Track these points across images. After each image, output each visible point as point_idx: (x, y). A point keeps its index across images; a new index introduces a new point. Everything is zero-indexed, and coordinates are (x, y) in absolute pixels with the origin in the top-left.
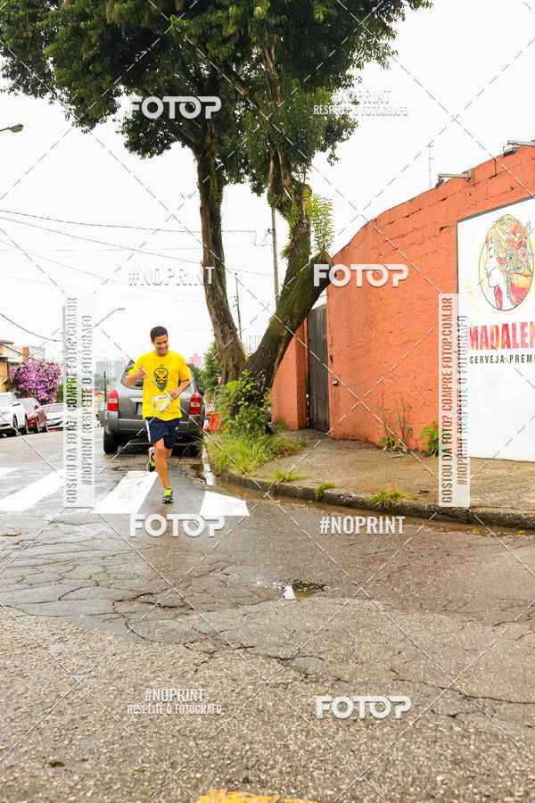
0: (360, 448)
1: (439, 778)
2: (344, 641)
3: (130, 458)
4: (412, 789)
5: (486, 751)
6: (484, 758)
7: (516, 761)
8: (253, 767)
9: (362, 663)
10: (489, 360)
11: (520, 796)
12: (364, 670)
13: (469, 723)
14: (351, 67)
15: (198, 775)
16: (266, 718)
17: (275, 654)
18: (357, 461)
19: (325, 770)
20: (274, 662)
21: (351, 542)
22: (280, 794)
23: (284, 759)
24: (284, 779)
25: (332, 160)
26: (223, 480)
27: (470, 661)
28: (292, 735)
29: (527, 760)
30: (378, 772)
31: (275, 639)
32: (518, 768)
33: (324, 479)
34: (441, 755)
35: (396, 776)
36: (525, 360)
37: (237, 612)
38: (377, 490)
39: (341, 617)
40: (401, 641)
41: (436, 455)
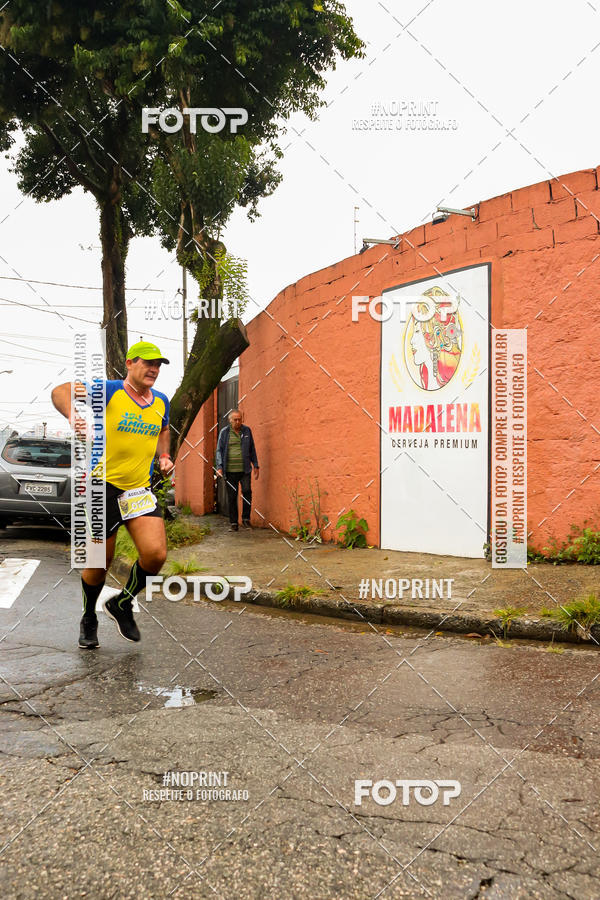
0: (269, 538)
3: (8, 543)
5: (371, 873)
6: (367, 883)
7: (401, 886)
9: (245, 779)
10: (412, 444)
13: (355, 845)
14: (276, 116)
16: (131, 843)
17: (151, 769)
18: (265, 552)
20: (148, 778)
21: (250, 644)
23: (147, 888)
25: (253, 216)
28: (159, 861)
29: (413, 884)
31: (152, 753)
32: (402, 893)
33: (226, 571)
34: (321, 880)
36: (451, 445)
37: (113, 722)
38: (284, 585)
39: (229, 727)
40: (292, 754)
41: (353, 547)
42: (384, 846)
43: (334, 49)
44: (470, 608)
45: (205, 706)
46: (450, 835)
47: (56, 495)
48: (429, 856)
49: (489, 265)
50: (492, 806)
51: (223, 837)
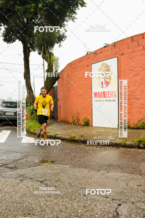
0: (66, 124)
1: (80, 211)
2: (58, 176)
3: (3, 127)
4: (72, 214)
5: (92, 203)
6: (91, 206)
7: (99, 206)
8: (31, 210)
9: (62, 182)
10: (100, 101)
11: (99, 215)
12: (62, 184)
13: (88, 197)
15: (16, 213)
16: (35, 197)
17: (39, 180)
19: (50, 210)
20: (39, 182)
21: (62, 150)
22: (38, 217)
23: (39, 208)
24: (39, 213)
25: (60, 46)
26: (29, 133)
27: (90, 180)
28: (42, 202)
29: (102, 206)
30: (64, 210)
31: (40, 176)
32: (100, 208)
33: (56, 132)
34: (80, 205)
35: (69, 211)
36: (109, 101)
37: (30, 169)
38: (70, 136)
40: (73, 176)
41: (86, 126)
43: (79, 5)
44: (114, 140)
45: (52, 165)
46: (111, 194)
47: (14, 115)
48: (106, 199)
49: (118, 57)
50: (120, 187)
51: (57, 196)
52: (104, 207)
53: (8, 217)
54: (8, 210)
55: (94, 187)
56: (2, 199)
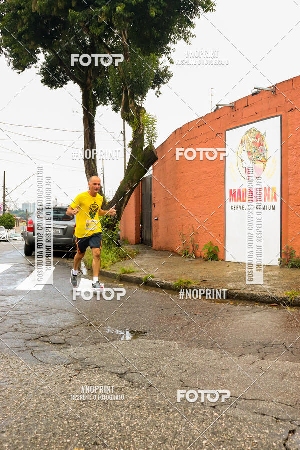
1: (205, 442)
2: (156, 365)
6: (230, 431)
7: (248, 433)
8: (100, 436)
9: (164, 377)
10: (242, 208)
12: (165, 381)
13: (222, 411)
14: (170, 43)
15: (69, 441)
16: (109, 408)
17: (116, 371)
18: (167, 263)
19: (141, 438)
20: (115, 376)
21: (162, 309)
23: (118, 431)
24: (117, 443)
25: (158, 94)
27: (225, 376)
28: (123, 418)
29: (254, 432)
30: (170, 438)
31: (116, 363)
32: (248, 436)
33: (148, 272)
34: (206, 429)
35: (181, 441)
37: (95, 347)
38: (178, 279)
39: (155, 350)
40: (187, 364)
41: (212, 260)
42: (238, 412)
43: (200, 8)
44: (273, 291)
45: (141, 340)
46: (271, 407)
47: (62, 235)
48: (261, 418)
49: (281, 116)
50: (292, 392)
51: (155, 406)
52: (259, 435)
53: (50, 449)
54: (51, 434)
55: (234, 391)
56: (38, 408)
